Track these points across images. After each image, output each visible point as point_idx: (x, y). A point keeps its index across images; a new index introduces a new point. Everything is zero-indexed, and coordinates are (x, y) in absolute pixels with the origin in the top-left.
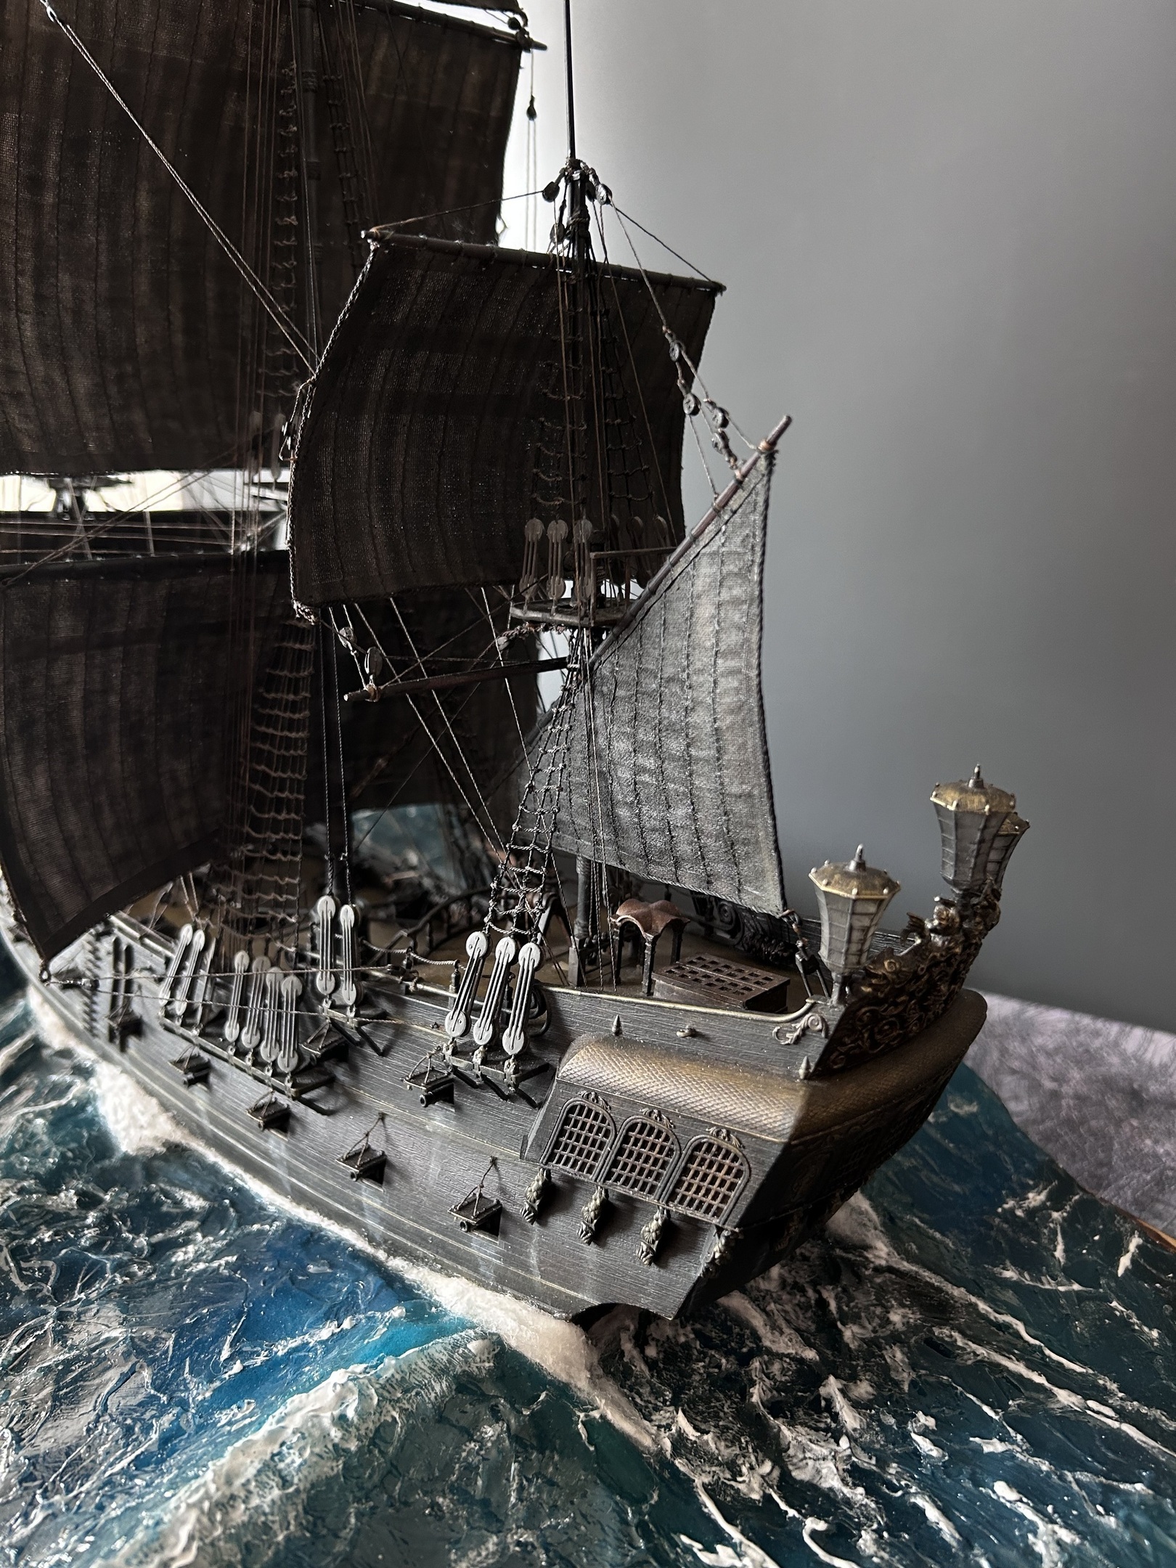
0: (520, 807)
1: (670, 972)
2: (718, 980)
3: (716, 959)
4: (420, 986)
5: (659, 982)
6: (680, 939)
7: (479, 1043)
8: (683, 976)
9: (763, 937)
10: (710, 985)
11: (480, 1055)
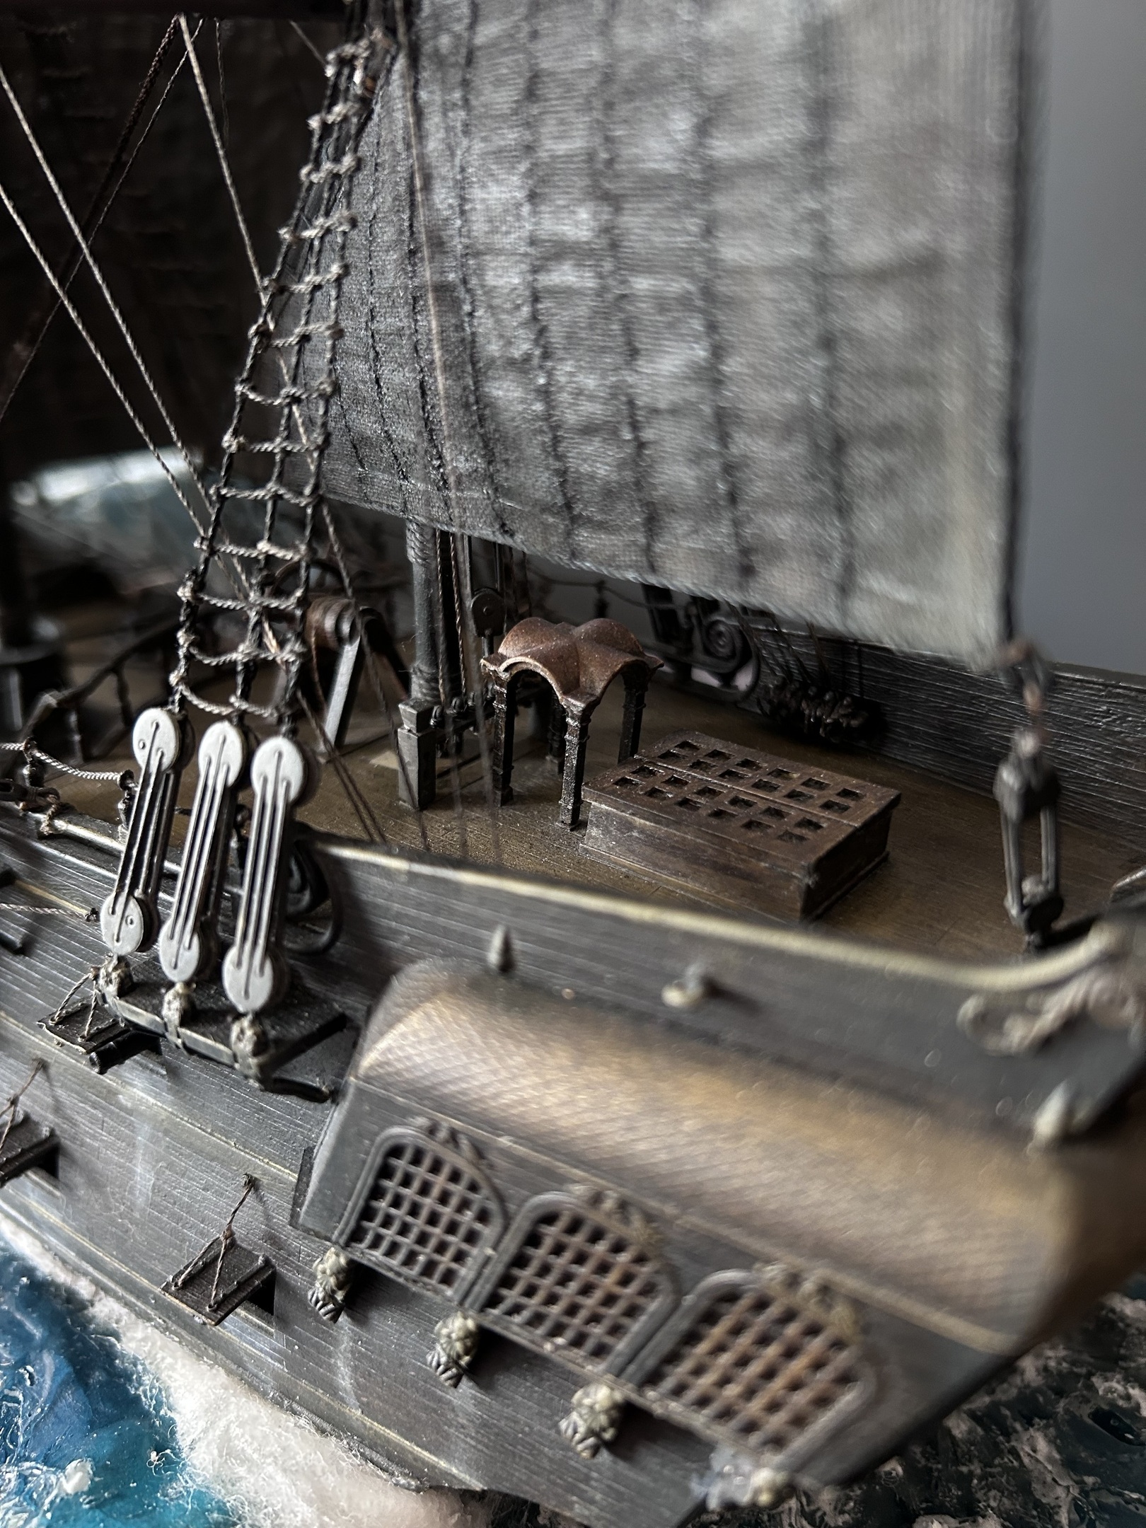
0: (239, 388)
1: (623, 782)
2: (735, 801)
3: (719, 746)
4: (61, 824)
5: (597, 805)
6: (640, 704)
7: (171, 975)
8: (653, 793)
9: (804, 686)
10: (718, 814)
11: (176, 1004)
